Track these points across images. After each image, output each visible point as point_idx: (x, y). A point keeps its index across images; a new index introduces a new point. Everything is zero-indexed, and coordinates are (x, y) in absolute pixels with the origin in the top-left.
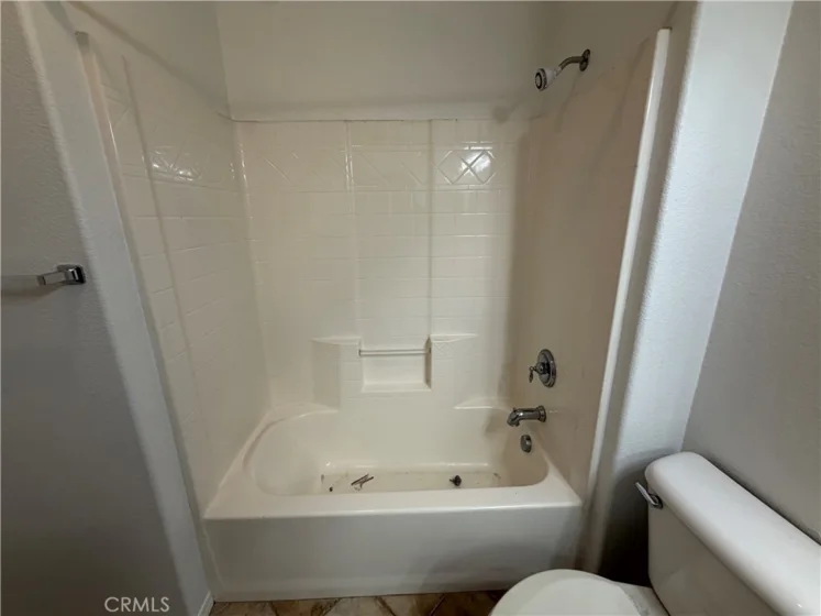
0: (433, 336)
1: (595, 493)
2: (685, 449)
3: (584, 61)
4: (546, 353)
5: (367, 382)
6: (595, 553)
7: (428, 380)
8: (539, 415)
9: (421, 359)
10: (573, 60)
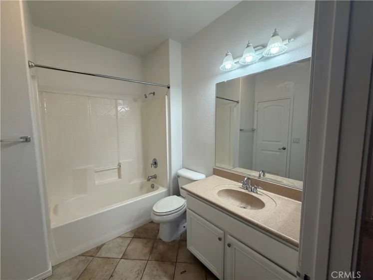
0: (120, 161)
1: (169, 185)
2: (183, 168)
3: (154, 94)
4: (155, 159)
5: (97, 182)
6: (171, 193)
7: (120, 177)
8: (155, 177)
9: (117, 170)
10: (152, 93)
